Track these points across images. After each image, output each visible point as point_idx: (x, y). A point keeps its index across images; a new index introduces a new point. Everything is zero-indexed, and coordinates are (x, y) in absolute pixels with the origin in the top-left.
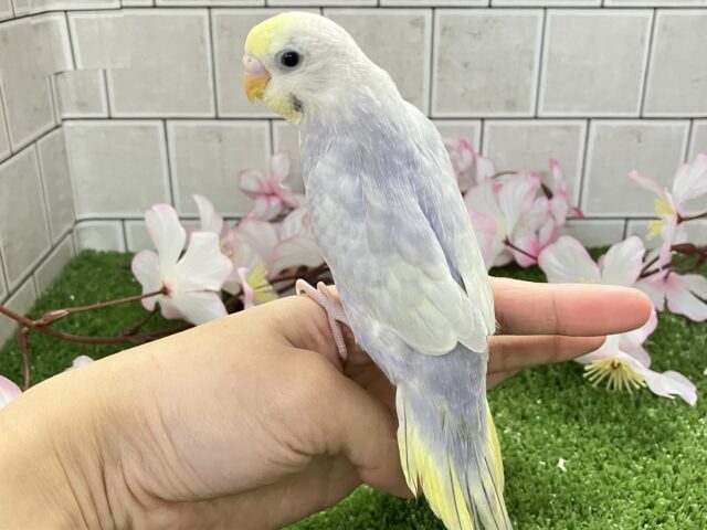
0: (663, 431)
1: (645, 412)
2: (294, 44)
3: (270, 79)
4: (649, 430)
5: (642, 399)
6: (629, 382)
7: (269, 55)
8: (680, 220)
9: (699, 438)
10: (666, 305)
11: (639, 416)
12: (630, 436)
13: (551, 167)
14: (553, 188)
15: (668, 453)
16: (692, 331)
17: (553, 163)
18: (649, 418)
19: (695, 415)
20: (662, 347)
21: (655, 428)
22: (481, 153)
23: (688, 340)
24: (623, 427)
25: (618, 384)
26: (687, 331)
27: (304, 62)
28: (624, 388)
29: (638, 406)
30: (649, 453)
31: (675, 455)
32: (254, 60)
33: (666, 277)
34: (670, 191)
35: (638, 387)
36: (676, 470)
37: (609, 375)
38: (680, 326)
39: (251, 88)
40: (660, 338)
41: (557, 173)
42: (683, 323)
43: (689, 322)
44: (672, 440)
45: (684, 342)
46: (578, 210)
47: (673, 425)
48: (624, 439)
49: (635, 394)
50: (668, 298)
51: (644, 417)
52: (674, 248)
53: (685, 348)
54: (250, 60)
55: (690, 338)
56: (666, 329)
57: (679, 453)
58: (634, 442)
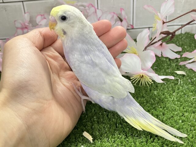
0: (160, 99)
1: (153, 93)
2: (65, 14)
3: (57, 24)
4: (154, 99)
5: (152, 88)
6: (147, 82)
7: (57, 16)
8: (164, 23)
9: (172, 101)
10: (162, 55)
11: (151, 94)
12: (147, 102)
13: (121, 11)
14: (122, 18)
15: (161, 108)
16: (170, 63)
17: (121, 9)
18: (155, 94)
19: (171, 92)
20: (160, 69)
21: (156, 99)
22: (98, 9)
23: (169, 66)
24: (145, 99)
25: (143, 83)
26: (169, 63)
27: (68, 20)
28: (146, 84)
29: (150, 90)
30: (154, 108)
31: (164, 108)
32: (53, 18)
33: (161, 45)
34: (160, 12)
35: (150, 83)
36: (164, 114)
37: (140, 80)
38: (167, 61)
39: (51, 26)
40: (159, 66)
41: (123, 13)
42: (168, 60)
43: (170, 59)
44: (163, 103)
45: (168, 67)
46: (132, 26)
47: (163, 97)
48: (145, 104)
49: (150, 86)
50: (162, 52)
51: (152, 95)
52: (162, 33)
53: (168, 68)
54: (51, 17)
55: (170, 65)
56: (161, 62)
57: (165, 107)
58: (148, 104)
